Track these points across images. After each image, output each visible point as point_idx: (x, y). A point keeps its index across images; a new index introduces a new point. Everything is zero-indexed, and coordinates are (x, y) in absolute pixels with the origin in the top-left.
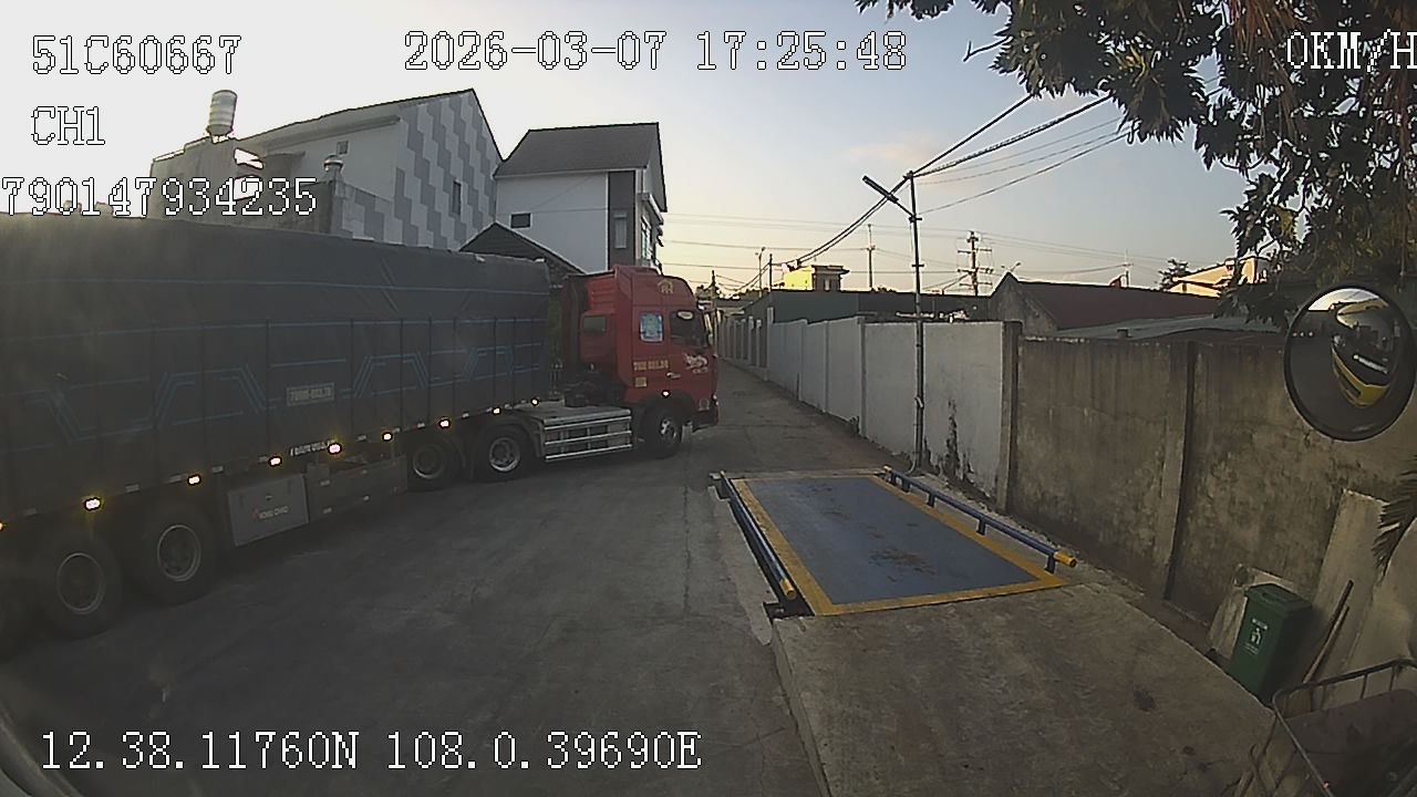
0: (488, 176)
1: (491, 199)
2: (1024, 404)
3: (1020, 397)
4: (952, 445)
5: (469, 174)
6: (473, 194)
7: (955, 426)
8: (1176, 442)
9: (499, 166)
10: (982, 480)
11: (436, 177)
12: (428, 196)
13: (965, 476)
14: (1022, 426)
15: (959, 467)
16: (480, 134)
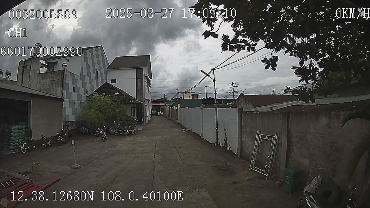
0: (105, 69)
1: (106, 75)
2: (244, 130)
3: (243, 128)
4: (226, 140)
5: (100, 68)
6: (101, 74)
7: (226, 135)
9: (108, 67)
10: (234, 149)
11: (91, 69)
12: (89, 74)
13: (229, 149)
14: (243, 135)
15: (227, 146)
16: (103, 58)
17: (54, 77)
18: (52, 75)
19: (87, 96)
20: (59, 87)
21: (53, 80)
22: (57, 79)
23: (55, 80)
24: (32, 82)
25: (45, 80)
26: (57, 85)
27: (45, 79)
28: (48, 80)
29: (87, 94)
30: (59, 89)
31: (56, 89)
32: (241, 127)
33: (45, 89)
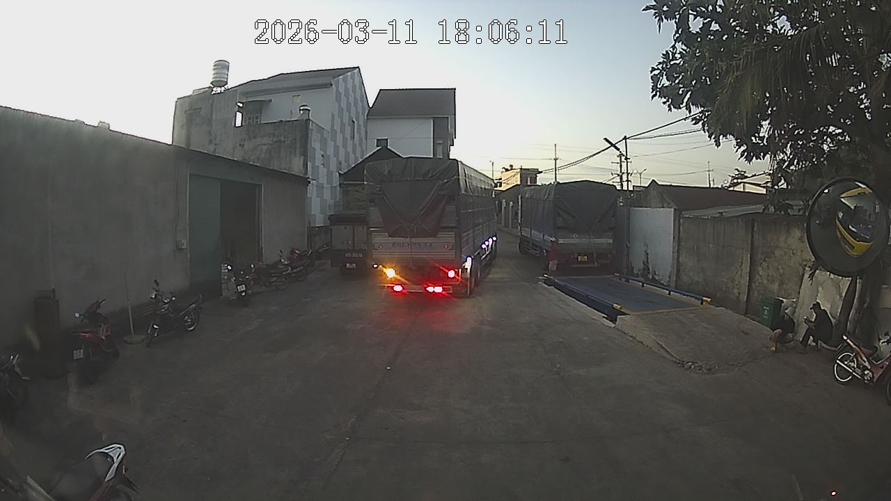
0: (364, 115)
1: (366, 130)
2: (682, 244)
3: (681, 240)
4: (646, 263)
7: (647, 254)
8: (747, 256)
9: (369, 112)
10: (662, 278)
11: (346, 120)
12: (343, 131)
13: (653, 277)
14: (682, 253)
15: (649, 273)
16: (362, 91)
17: (281, 136)
18: (275, 130)
19: (340, 174)
20: (295, 155)
21: (280, 141)
22: (290, 139)
23: (286, 139)
24: (219, 144)
25: (258, 141)
26: (291, 152)
27: (255, 138)
28: (265, 140)
29: (341, 170)
30: (297, 159)
31: (288, 159)
32: (678, 239)
33: (258, 159)
